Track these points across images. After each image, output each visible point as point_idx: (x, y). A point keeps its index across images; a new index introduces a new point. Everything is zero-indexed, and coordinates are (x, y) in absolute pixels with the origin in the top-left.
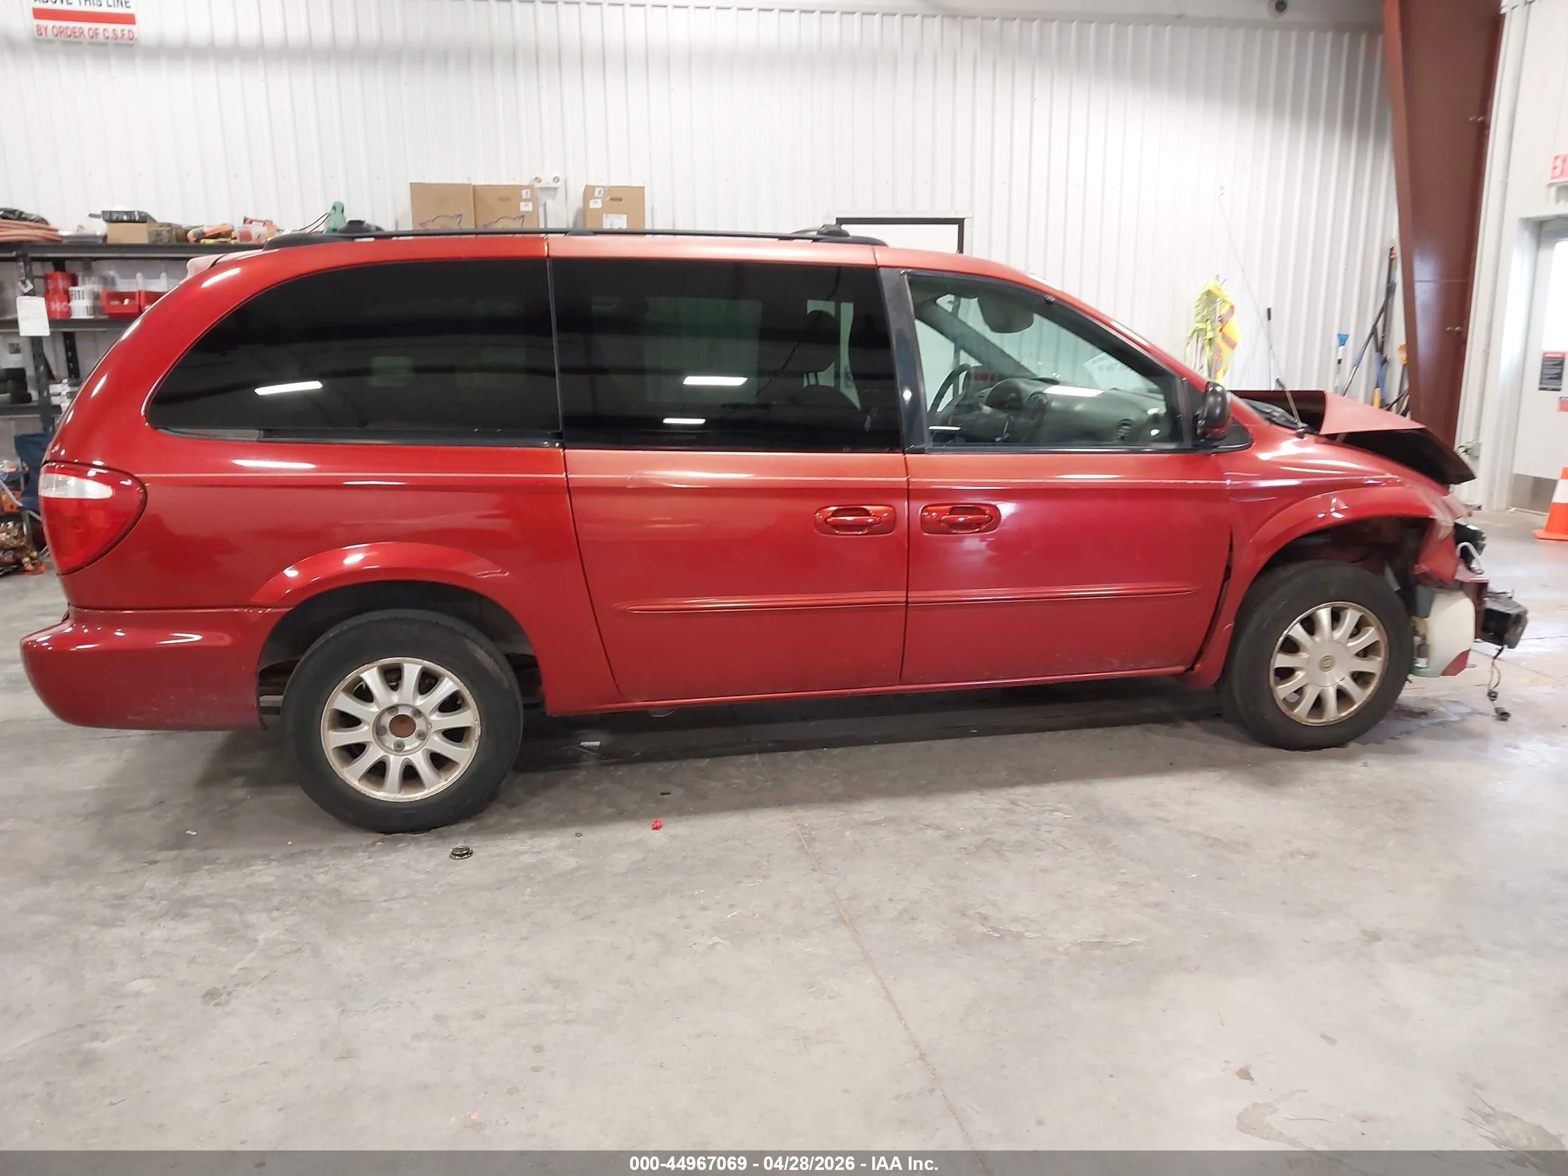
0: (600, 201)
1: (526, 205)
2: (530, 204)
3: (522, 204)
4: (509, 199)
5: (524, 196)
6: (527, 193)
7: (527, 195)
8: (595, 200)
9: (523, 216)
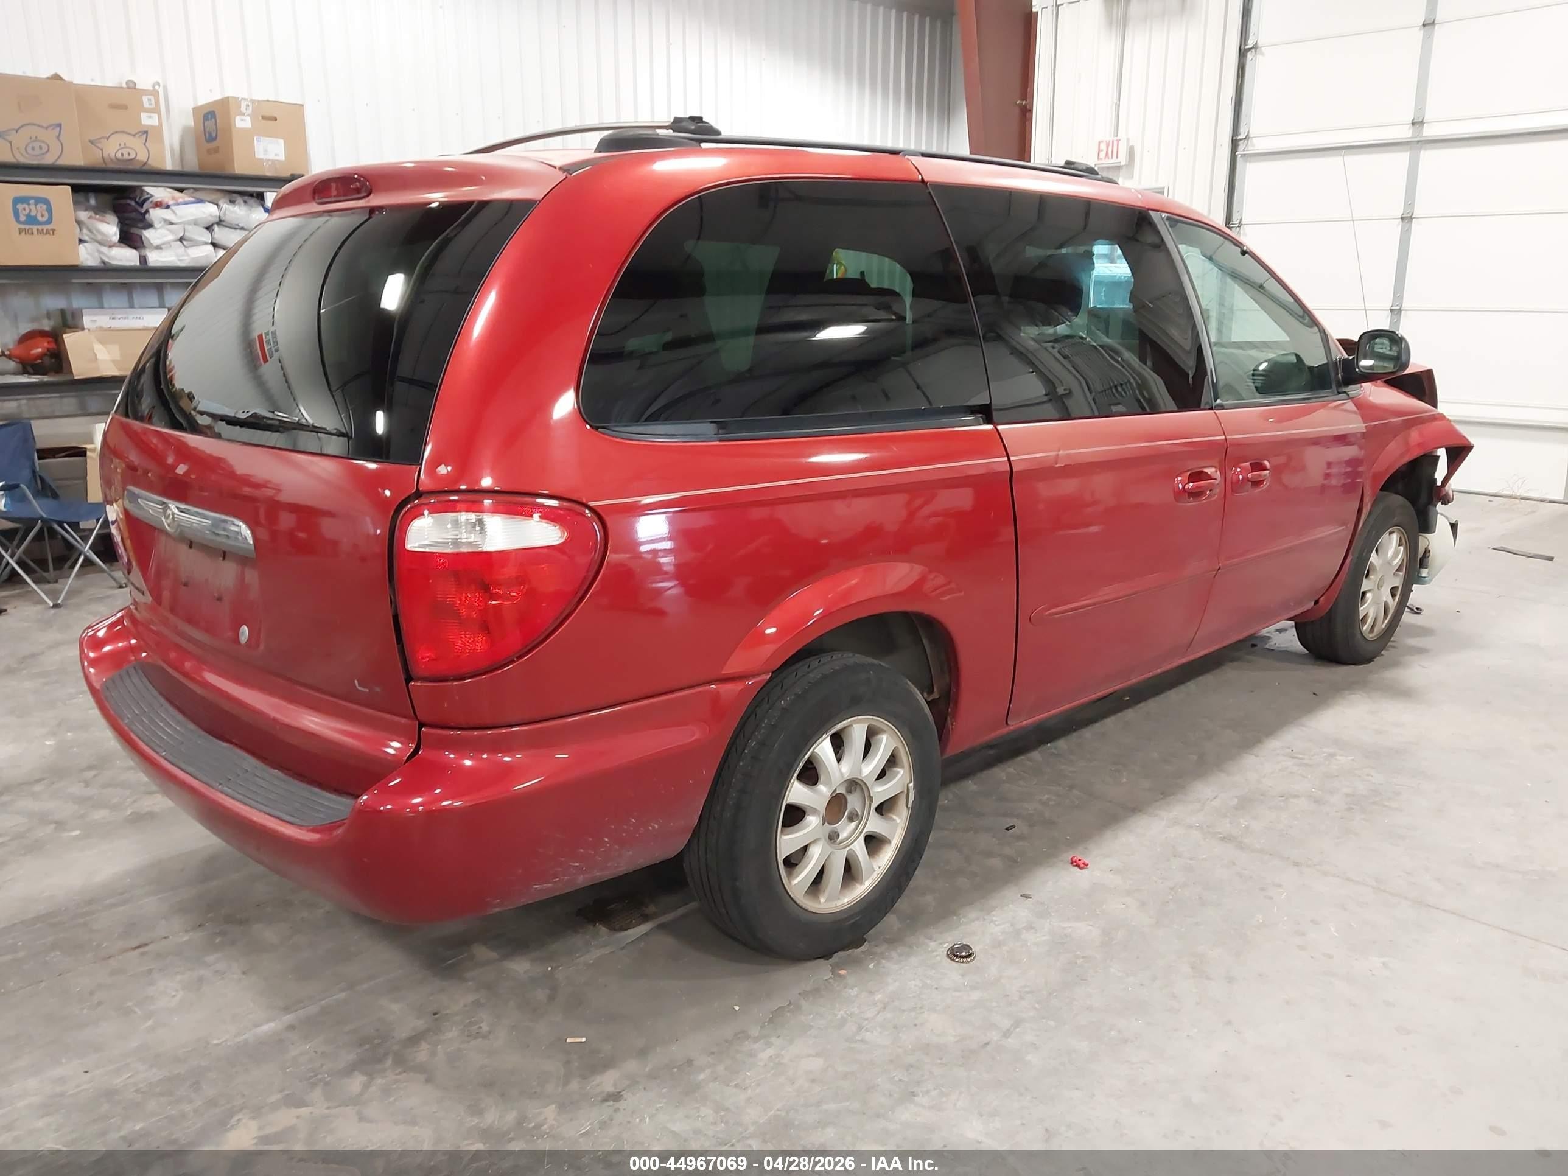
0: (248, 119)
1: (150, 117)
2: (156, 116)
3: (144, 115)
4: (125, 107)
5: (146, 104)
6: (149, 100)
7: (150, 104)
8: (243, 117)
9: (146, 132)
